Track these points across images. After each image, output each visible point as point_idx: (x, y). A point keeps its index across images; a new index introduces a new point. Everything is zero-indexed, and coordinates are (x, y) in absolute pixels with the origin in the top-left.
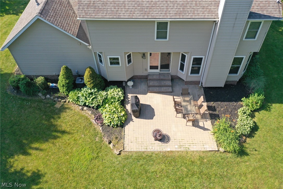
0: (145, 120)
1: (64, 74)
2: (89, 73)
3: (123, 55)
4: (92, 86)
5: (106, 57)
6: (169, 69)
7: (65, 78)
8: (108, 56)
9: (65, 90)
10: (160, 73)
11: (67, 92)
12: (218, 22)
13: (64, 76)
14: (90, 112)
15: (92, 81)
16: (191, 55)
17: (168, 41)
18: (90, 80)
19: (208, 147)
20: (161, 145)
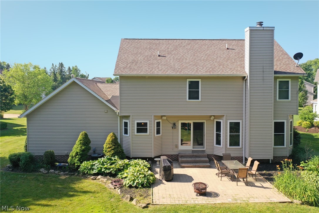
0: (180, 183)
1: (82, 139)
2: (111, 138)
3: (153, 120)
4: (112, 153)
5: (134, 122)
6: (203, 145)
7: (81, 144)
8: (135, 121)
9: (77, 161)
10: (193, 151)
11: (79, 162)
12: (247, 78)
13: (81, 141)
14: (105, 180)
15: (113, 147)
16: (227, 119)
17: (201, 101)
18: (111, 146)
19: (275, 199)
20: (206, 199)
